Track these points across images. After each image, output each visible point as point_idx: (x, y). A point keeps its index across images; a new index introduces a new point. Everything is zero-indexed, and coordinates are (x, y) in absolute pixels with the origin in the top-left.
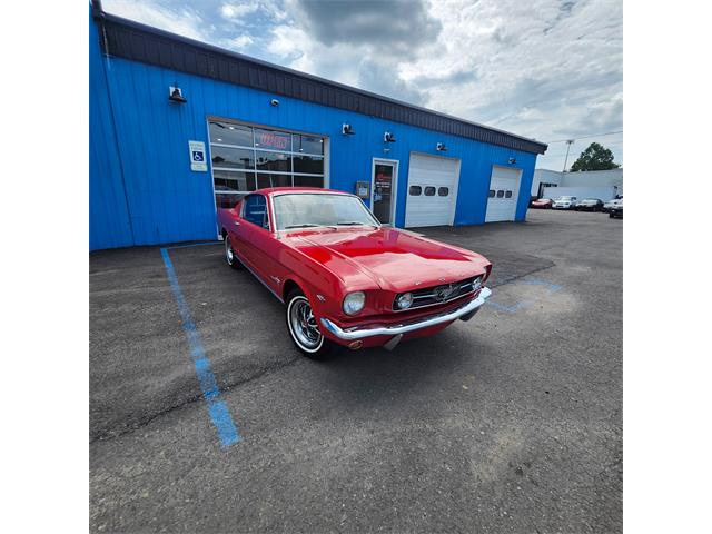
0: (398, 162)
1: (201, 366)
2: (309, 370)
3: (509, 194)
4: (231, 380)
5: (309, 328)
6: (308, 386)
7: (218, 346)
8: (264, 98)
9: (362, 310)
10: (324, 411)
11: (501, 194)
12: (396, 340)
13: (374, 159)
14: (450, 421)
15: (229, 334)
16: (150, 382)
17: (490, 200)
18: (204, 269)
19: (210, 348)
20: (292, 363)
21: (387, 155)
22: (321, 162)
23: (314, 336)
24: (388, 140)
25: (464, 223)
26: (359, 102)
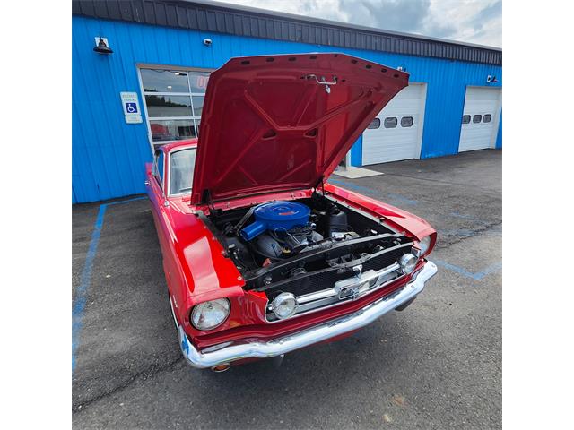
8: (195, 38)
11: (478, 118)
17: (464, 126)
25: (433, 155)
26: (301, 31)
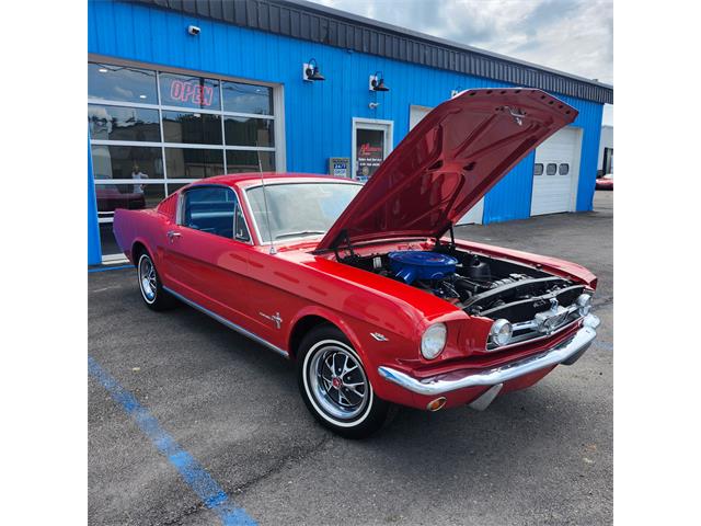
0: (392, 123)
1: (179, 461)
2: (349, 454)
3: (565, 169)
4: (238, 478)
5: (344, 388)
6: (359, 476)
7: (192, 431)
9: (442, 351)
10: (398, 507)
11: (552, 168)
12: (493, 394)
13: (355, 119)
14: (583, 506)
15: (202, 411)
16: (111, 490)
17: (536, 179)
18: (105, 314)
19: (183, 434)
20: (321, 446)
21: (374, 113)
22: (269, 128)
23: (352, 400)
24: (376, 89)
25: (499, 219)
26: (327, 29)
